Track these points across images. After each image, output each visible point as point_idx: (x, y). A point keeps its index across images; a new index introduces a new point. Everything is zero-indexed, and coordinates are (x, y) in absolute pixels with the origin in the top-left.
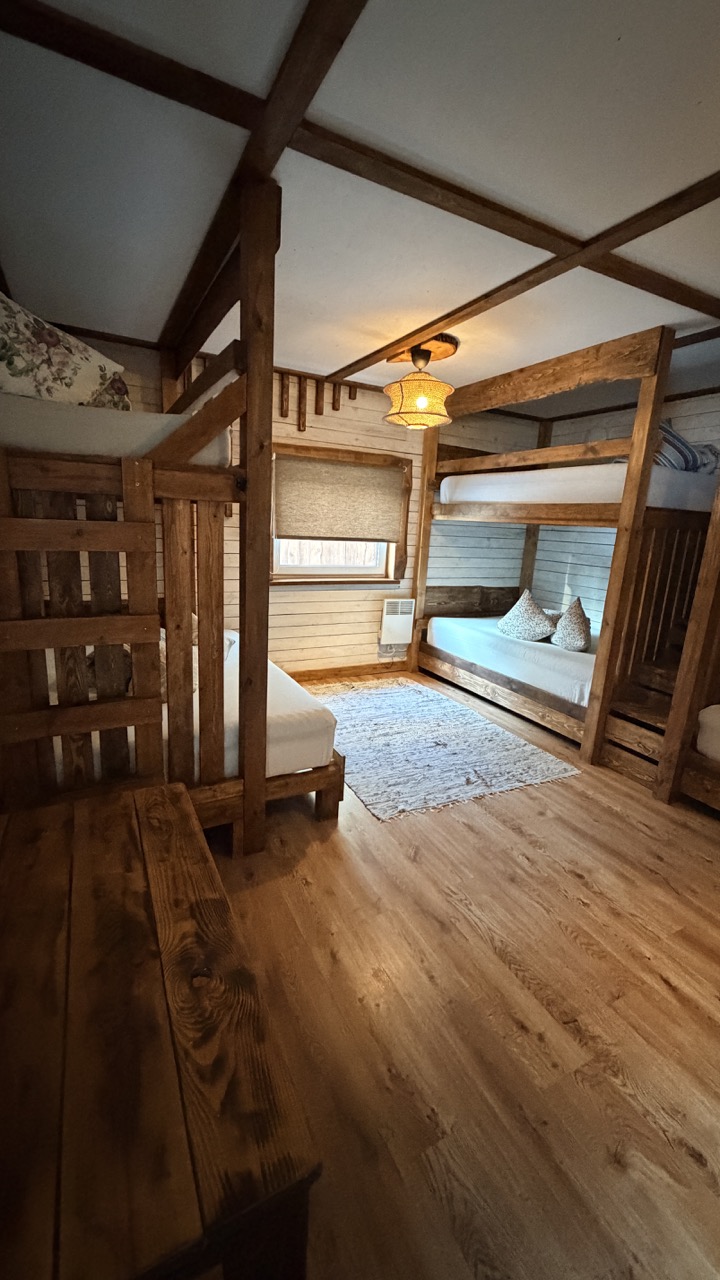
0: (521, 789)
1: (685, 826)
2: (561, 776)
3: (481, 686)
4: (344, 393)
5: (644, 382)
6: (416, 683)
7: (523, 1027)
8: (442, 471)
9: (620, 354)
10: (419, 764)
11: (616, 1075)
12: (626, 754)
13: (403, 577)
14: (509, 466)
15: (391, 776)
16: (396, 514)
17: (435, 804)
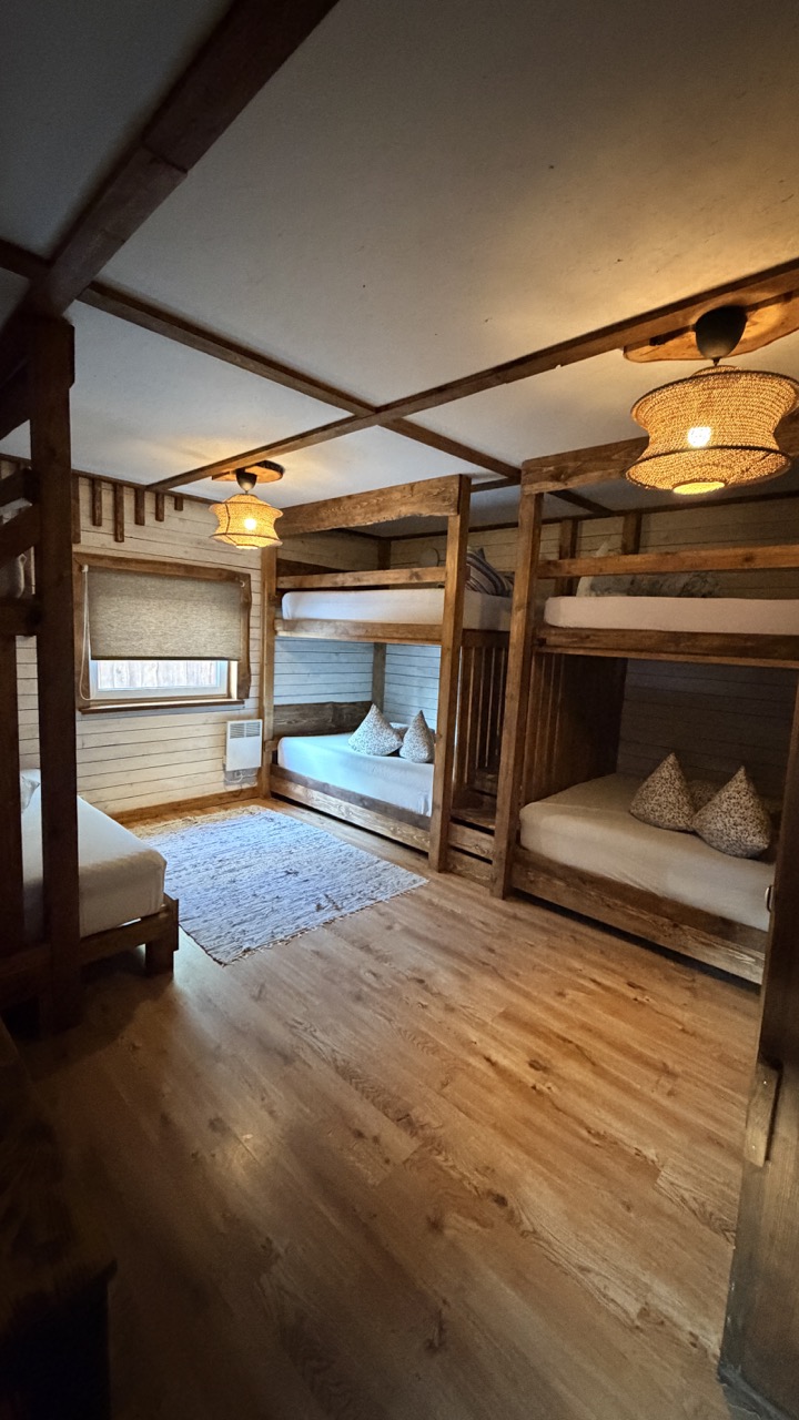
0: (372, 907)
1: (515, 917)
2: (410, 888)
3: (335, 806)
4: (168, 505)
5: (450, 519)
6: (268, 810)
7: (360, 1135)
8: (282, 586)
9: (429, 493)
10: (268, 897)
11: (440, 1153)
12: (466, 858)
13: (247, 697)
14: (346, 585)
15: (236, 915)
16: (236, 628)
17: (282, 937)
